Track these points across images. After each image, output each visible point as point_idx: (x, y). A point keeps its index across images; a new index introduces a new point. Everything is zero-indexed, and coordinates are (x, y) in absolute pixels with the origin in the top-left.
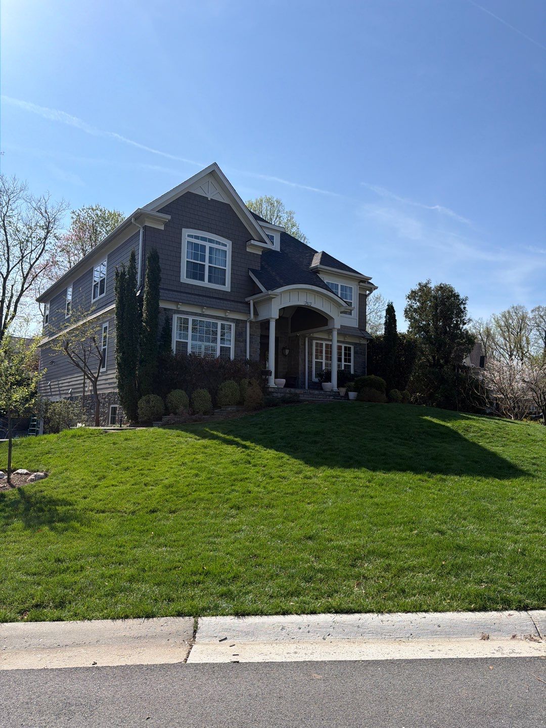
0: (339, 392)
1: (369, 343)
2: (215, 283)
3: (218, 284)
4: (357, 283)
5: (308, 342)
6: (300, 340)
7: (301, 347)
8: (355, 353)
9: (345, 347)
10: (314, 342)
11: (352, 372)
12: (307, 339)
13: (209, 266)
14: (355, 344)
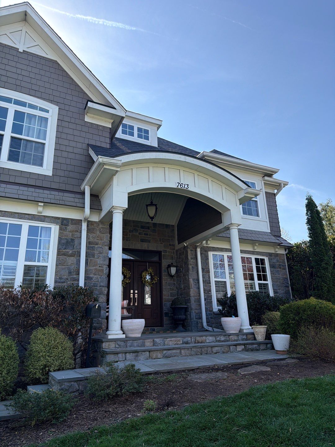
0: (253, 334)
1: (288, 253)
2: (23, 162)
3: (29, 164)
4: (261, 178)
5: (201, 254)
6: (189, 252)
7: (191, 261)
8: (272, 266)
9: (257, 260)
10: (211, 254)
11: (272, 294)
12: (199, 250)
13: (12, 137)
14: (269, 255)
